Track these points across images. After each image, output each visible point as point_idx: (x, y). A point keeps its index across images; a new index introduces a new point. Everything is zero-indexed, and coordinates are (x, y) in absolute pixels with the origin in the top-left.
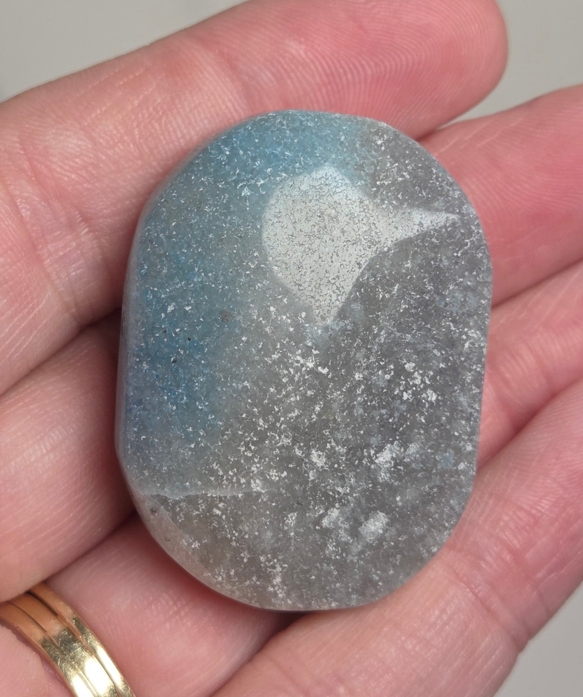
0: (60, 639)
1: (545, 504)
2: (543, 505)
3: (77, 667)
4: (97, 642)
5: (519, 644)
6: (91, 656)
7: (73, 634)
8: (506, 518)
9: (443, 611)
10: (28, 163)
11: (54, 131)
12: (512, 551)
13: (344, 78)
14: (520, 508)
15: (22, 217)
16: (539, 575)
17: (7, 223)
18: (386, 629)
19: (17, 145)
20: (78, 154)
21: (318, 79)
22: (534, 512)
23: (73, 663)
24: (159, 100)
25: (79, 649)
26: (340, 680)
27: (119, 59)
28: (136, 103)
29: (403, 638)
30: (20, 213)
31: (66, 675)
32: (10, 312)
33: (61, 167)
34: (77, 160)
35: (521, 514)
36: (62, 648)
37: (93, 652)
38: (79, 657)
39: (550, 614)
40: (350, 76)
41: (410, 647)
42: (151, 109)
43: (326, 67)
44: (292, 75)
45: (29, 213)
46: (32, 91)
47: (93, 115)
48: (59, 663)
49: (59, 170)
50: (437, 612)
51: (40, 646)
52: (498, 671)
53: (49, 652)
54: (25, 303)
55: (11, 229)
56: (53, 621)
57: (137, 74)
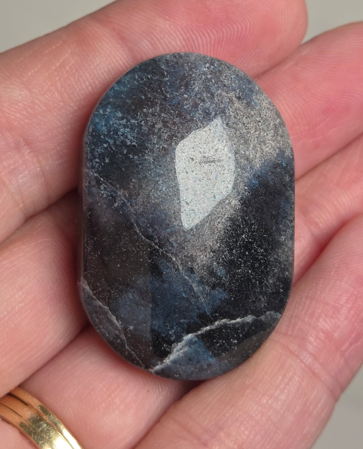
0: (32, 420)
7: (40, 416)
12: (325, 332)
18: (248, 391)
20: (20, 100)
23: (42, 434)
24: (73, 62)
25: (45, 425)
28: (58, 64)
33: (9, 109)
34: (20, 104)
36: (34, 426)
38: (46, 430)
40: (200, 40)
42: (68, 68)
44: (162, 41)
47: (30, 74)
48: (32, 435)
49: (8, 111)
50: (280, 377)
53: (25, 429)
56: (25, 409)
57: (58, 45)
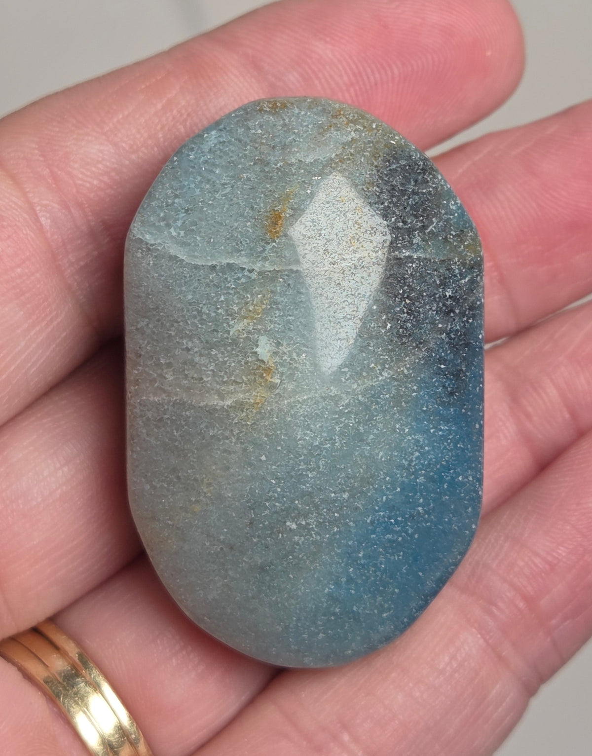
0: (63, 674)
1: (562, 551)
2: (560, 552)
3: (80, 703)
4: (101, 677)
5: (530, 690)
6: (95, 691)
7: (77, 670)
8: (521, 564)
9: (453, 657)
10: (48, 170)
11: (75, 136)
12: (525, 598)
13: (372, 78)
14: (537, 554)
15: (41, 225)
16: (554, 622)
17: (25, 232)
18: (393, 675)
19: (37, 152)
20: (100, 159)
21: (345, 78)
22: (550, 558)
23: (77, 698)
24: (183, 103)
25: (82, 685)
26: (345, 727)
27: (138, 64)
28: (159, 106)
29: (411, 685)
30: (39, 222)
31: (69, 711)
32: (26, 325)
33: (82, 173)
34: (100, 166)
35: (537, 560)
36: (65, 683)
37: (97, 687)
38: (82, 693)
39: (563, 661)
40: (377, 75)
41: (418, 694)
42: (175, 112)
43: (354, 67)
44: (320, 75)
45: (49, 221)
46: (49, 97)
47: (115, 120)
48: (62, 699)
49: (80, 176)
50: (447, 659)
51: (42, 682)
52: (508, 718)
53: (51, 688)
54: (43, 315)
55: (29, 238)
56: (55, 655)
57: (159, 78)
